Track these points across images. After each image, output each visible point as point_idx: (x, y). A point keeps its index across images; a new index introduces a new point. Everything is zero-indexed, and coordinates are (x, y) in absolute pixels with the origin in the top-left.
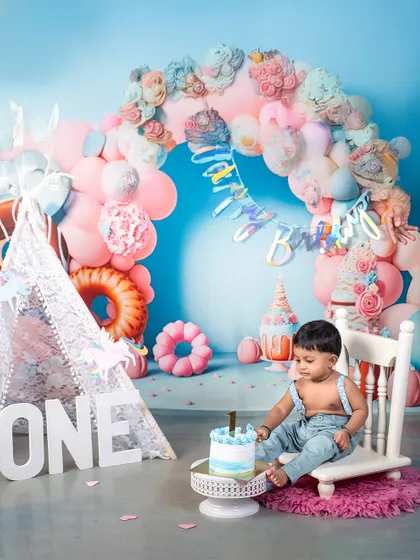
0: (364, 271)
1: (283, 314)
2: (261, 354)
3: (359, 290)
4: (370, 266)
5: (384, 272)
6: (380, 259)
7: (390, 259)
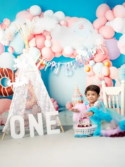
0: (101, 80)
1: (78, 94)
2: (73, 106)
3: (100, 86)
4: (103, 78)
5: (107, 80)
6: (105, 76)
7: (108, 76)
